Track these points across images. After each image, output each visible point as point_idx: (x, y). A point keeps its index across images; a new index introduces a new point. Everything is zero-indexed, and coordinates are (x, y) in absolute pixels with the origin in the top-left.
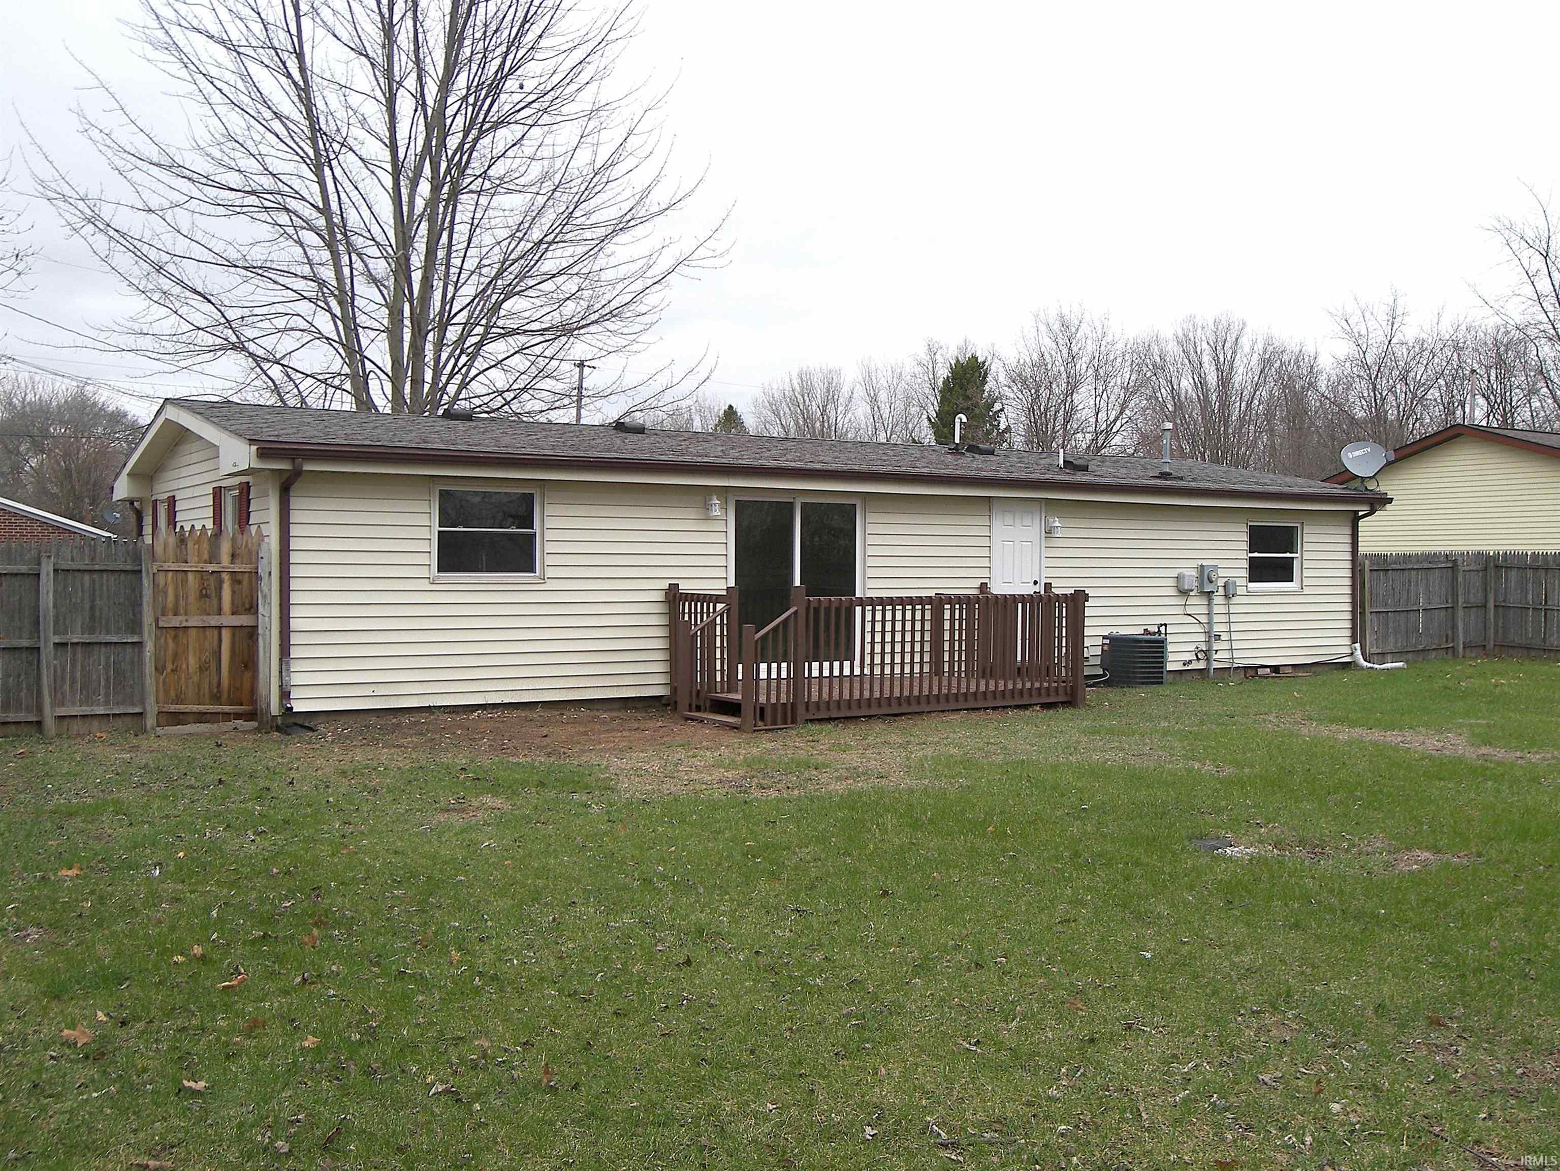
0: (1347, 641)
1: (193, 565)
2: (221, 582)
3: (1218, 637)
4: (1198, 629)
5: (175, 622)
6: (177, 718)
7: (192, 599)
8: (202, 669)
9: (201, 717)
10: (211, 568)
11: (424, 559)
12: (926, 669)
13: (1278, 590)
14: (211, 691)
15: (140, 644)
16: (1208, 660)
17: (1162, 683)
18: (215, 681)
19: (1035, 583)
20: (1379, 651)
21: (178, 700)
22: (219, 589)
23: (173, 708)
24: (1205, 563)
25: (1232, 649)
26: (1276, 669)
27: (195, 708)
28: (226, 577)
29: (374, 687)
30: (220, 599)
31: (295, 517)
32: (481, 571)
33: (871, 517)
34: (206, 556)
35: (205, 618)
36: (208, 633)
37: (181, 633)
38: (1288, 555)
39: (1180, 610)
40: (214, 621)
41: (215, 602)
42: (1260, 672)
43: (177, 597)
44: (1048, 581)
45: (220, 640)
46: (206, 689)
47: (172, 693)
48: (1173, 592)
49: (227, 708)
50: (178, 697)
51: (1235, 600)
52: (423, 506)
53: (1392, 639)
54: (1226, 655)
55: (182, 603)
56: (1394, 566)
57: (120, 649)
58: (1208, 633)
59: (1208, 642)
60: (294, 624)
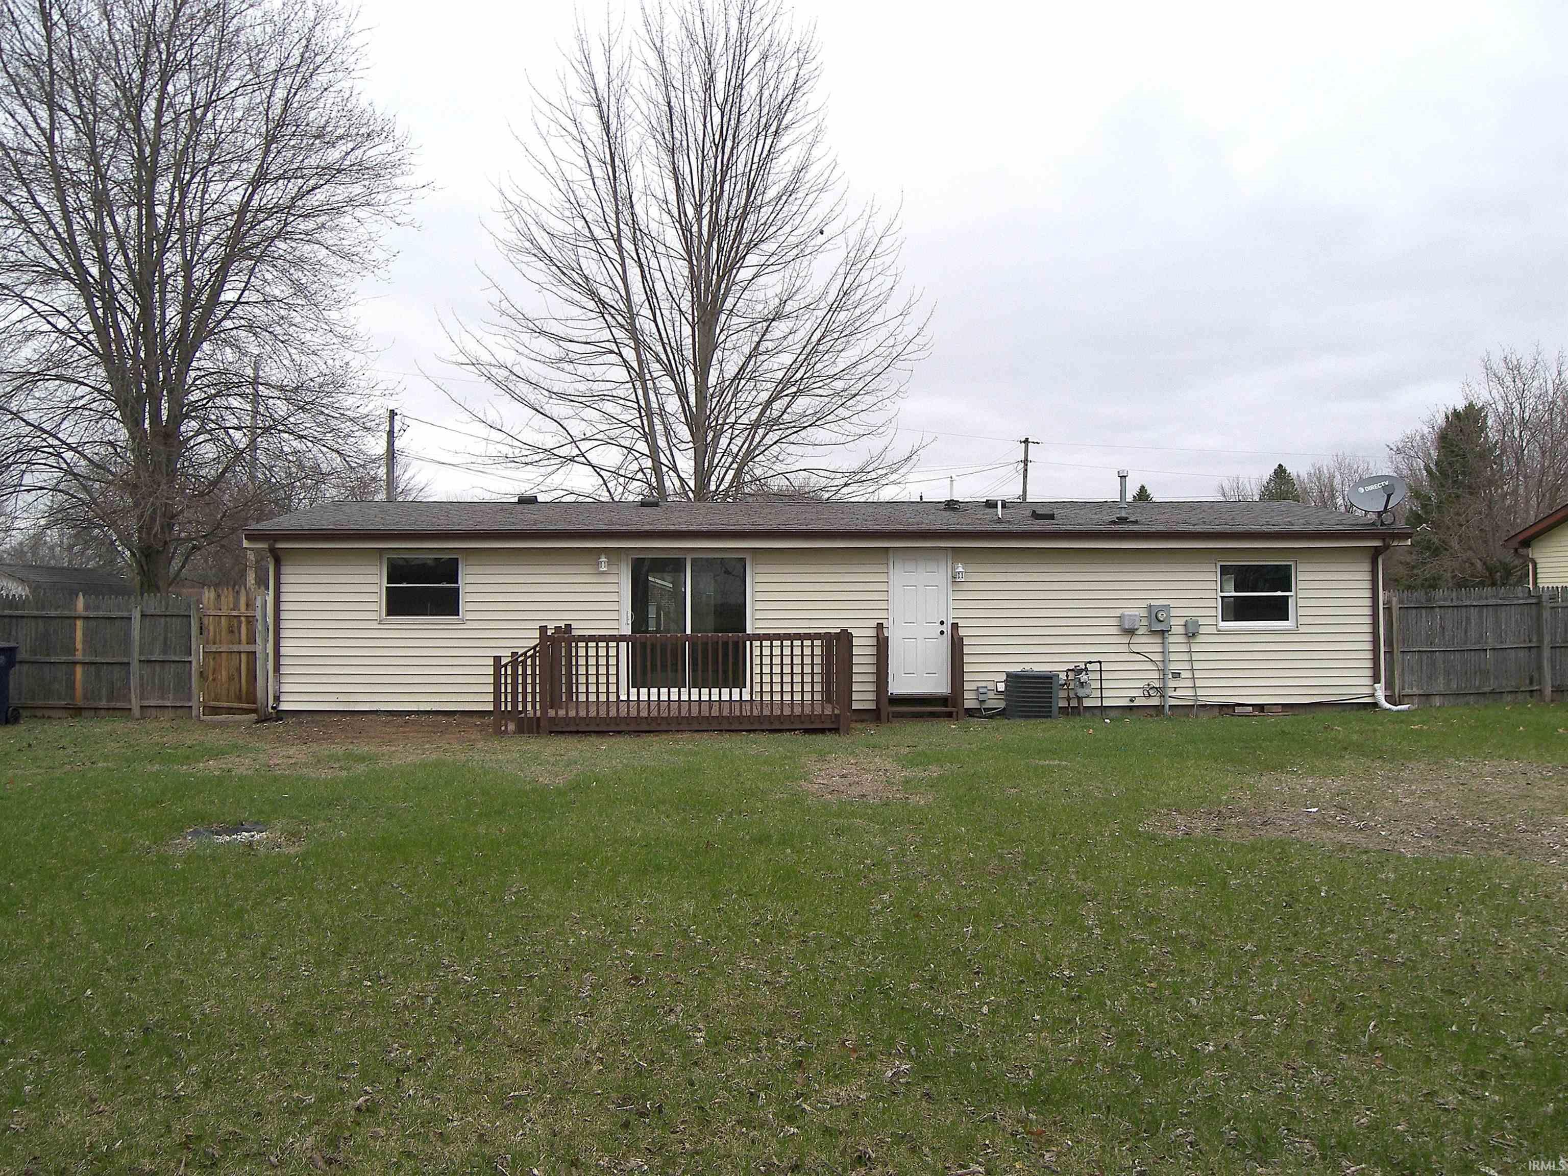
0: (1369, 682)
1: (224, 612)
2: (240, 623)
3: (1177, 675)
4: (1151, 666)
5: (213, 648)
6: (215, 711)
7: (223, 634)
8: (231, 679)
9: (230, 711)
10: (234, 613)
11: (375, 607)
12: (818, 697)
13: (1264, 628)
14: (235, 693)
15: (190, 662)
16: (1162, 696)
17: (1050, 717)
18: (238, 686)
19: (942, 623)
20: (1421, 692)
21: (216, 699)
22: (239, 628)
23: (212, 704)
24: (1153, 603)
25: (1194, 687)
26: (1261, 707)
27: (225, 704)
28: (243, 619)
29: (338, 695)
30: (240, 633)
31: (284, 579)
32: (426, 615)
33: (760, 568)
34: (231, 606)
35: (231, 646)
36: (233, 655)
37: (217, 655)
38: (1279, 593)
39: (1124, 648)
40: (235, 648)
41: (237, 635)
42: (1238, 710)
43: (215, 632)
44: (955, 621)
45: (240, 661)
46: (232, 693)
47: (213, 694)
48: (1114, 631)
49: (245, 706)
50: (216, 697)
51: (1200, 639)
52: (375, 570)
53: (1441, 679)
54: (1190, 692)
55: (218, 637)
56: (1442, 603)
57: (180, 665)
58: (1163, 671)
59: (1163, 679)
60: (283, 651)
